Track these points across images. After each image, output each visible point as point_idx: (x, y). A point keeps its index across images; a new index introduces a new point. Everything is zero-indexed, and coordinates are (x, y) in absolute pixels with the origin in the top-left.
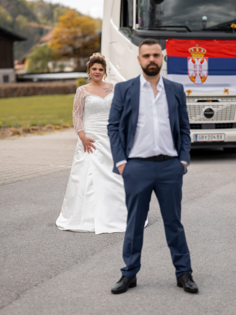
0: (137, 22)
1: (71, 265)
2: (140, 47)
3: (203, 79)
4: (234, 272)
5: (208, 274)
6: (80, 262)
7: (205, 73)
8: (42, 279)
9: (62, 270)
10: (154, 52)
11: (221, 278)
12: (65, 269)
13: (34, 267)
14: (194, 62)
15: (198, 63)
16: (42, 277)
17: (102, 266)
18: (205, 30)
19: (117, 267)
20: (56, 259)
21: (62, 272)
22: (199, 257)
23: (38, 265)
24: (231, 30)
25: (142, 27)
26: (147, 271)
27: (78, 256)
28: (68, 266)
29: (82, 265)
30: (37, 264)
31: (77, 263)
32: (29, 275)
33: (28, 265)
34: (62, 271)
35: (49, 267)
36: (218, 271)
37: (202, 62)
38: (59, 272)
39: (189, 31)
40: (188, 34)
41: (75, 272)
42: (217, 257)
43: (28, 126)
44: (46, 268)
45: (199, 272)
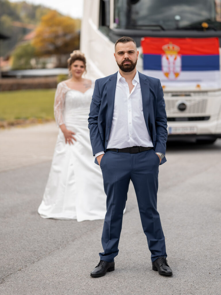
0: (115, 21)
1: (52, 250)
2: (116, 45)
3: (177, 75)
4: (206, 256)
5: (182, 259)
6: (61, 248)
7: (178, 69)
8: (25, 264)
11: (194, 262)
12: (47, 255)
13: (17, 252)
14: (167, 59)
15: (171, 59)
16: (25, 262)
17: (82, 251)
18: (178, 29)
19: (96, 252)
20: (39, 245)
22: (173, 243)
23: (22, 251)
24: (202, 29)
25: (119, 26)
26: (124, 256)
27: (59, 242)
28: (50, 252)
29: (63, 250)
30: (21, 250)
31: (59, 249)
32: (13, 260)
33: (12, 251)
34: (44, 256)
35: (32, 253)
36: (191, 255)
37: (175, 59)
38: (41, 258)
39: (163, 29)
40: (162, 33)
41: (56, 257)
42: (189, 242)
43: (12, 119)
44: (29, 254)
45: (173, 257)
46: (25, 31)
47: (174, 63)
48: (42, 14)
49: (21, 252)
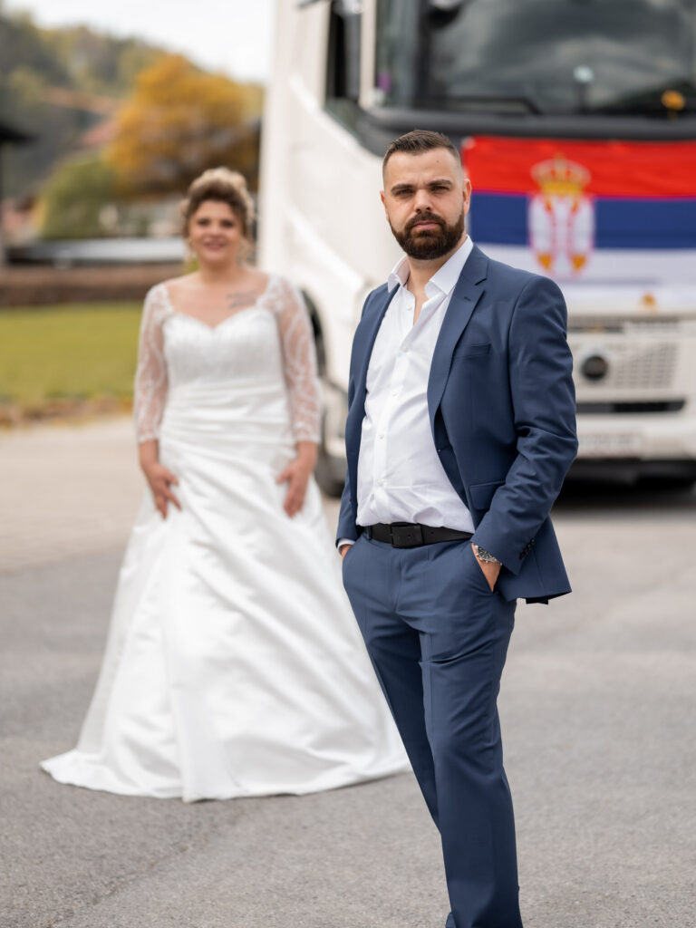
0: (377, 83)
1: (161, 856)
2: (386, 160)
3: (578, 261)
4: (692, 885)
5: (607, 894)
6: (191, 848)
7: (583, 242)
8: (67, 907)
9: (133, 873)
10: (429, 176)
11: (651, 907)
12: (142, 872)
13: (41, 862)
14: (549, 208)
15: (561, 210)
16: (66, 897)
17: (263, 862)
18: (585, 111)
19: (311, 864)
20: (115, 835)
21: (133, 880)
22: (576, 834)
23: (57, 857)
24: (661, 112)
25: (391, 100)
26: (409, 881)
27: (185, 827)
28: (153, 861)
29: (199, 856)
30: (53, 855)
31: (183, 850)
32: (24, 890)
33: (24, 856)
34: (133, 876)
35: (91, 863)
36: (638, 883)
37: (575, 210)
38: (122, 883)
39: (535, 111)
40: (532, 123)
41: (175, 880)
42: (632, 833)
43: (36, 398)
44: (81, 868)
45: (577, 886)
46: (83, 119)
47: (570, 224)
48: (140, 64)
49: (53, 860)
